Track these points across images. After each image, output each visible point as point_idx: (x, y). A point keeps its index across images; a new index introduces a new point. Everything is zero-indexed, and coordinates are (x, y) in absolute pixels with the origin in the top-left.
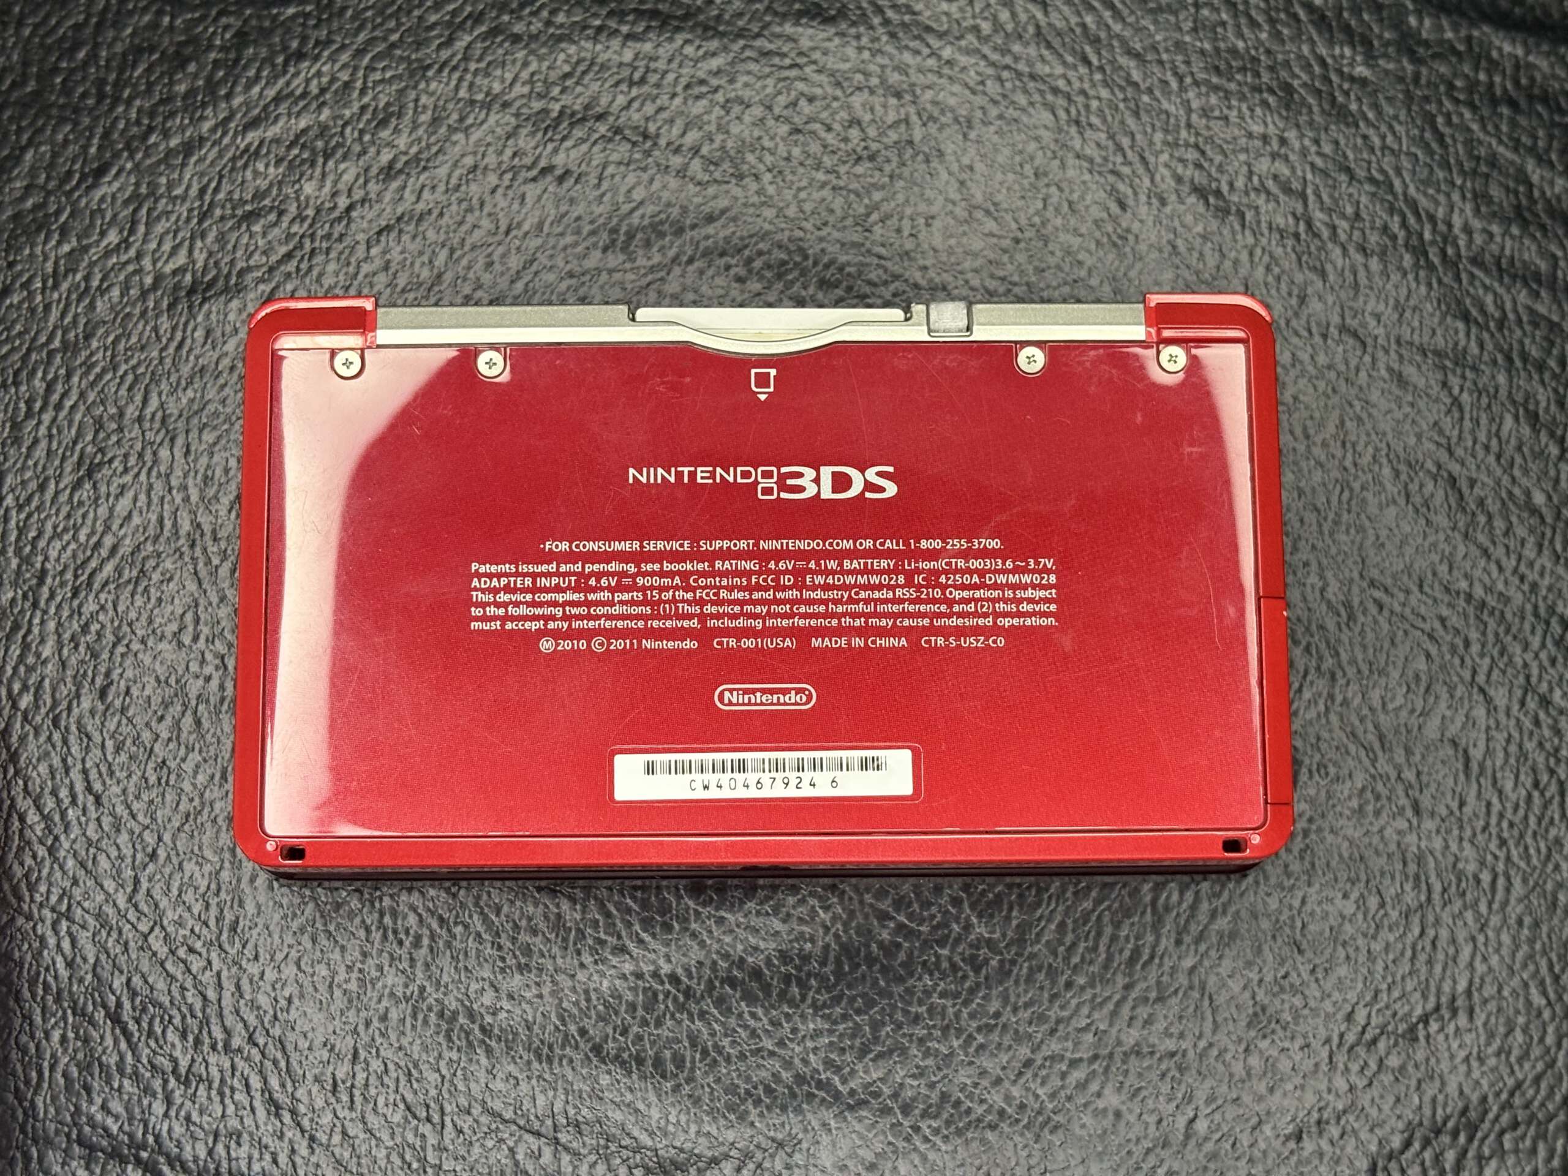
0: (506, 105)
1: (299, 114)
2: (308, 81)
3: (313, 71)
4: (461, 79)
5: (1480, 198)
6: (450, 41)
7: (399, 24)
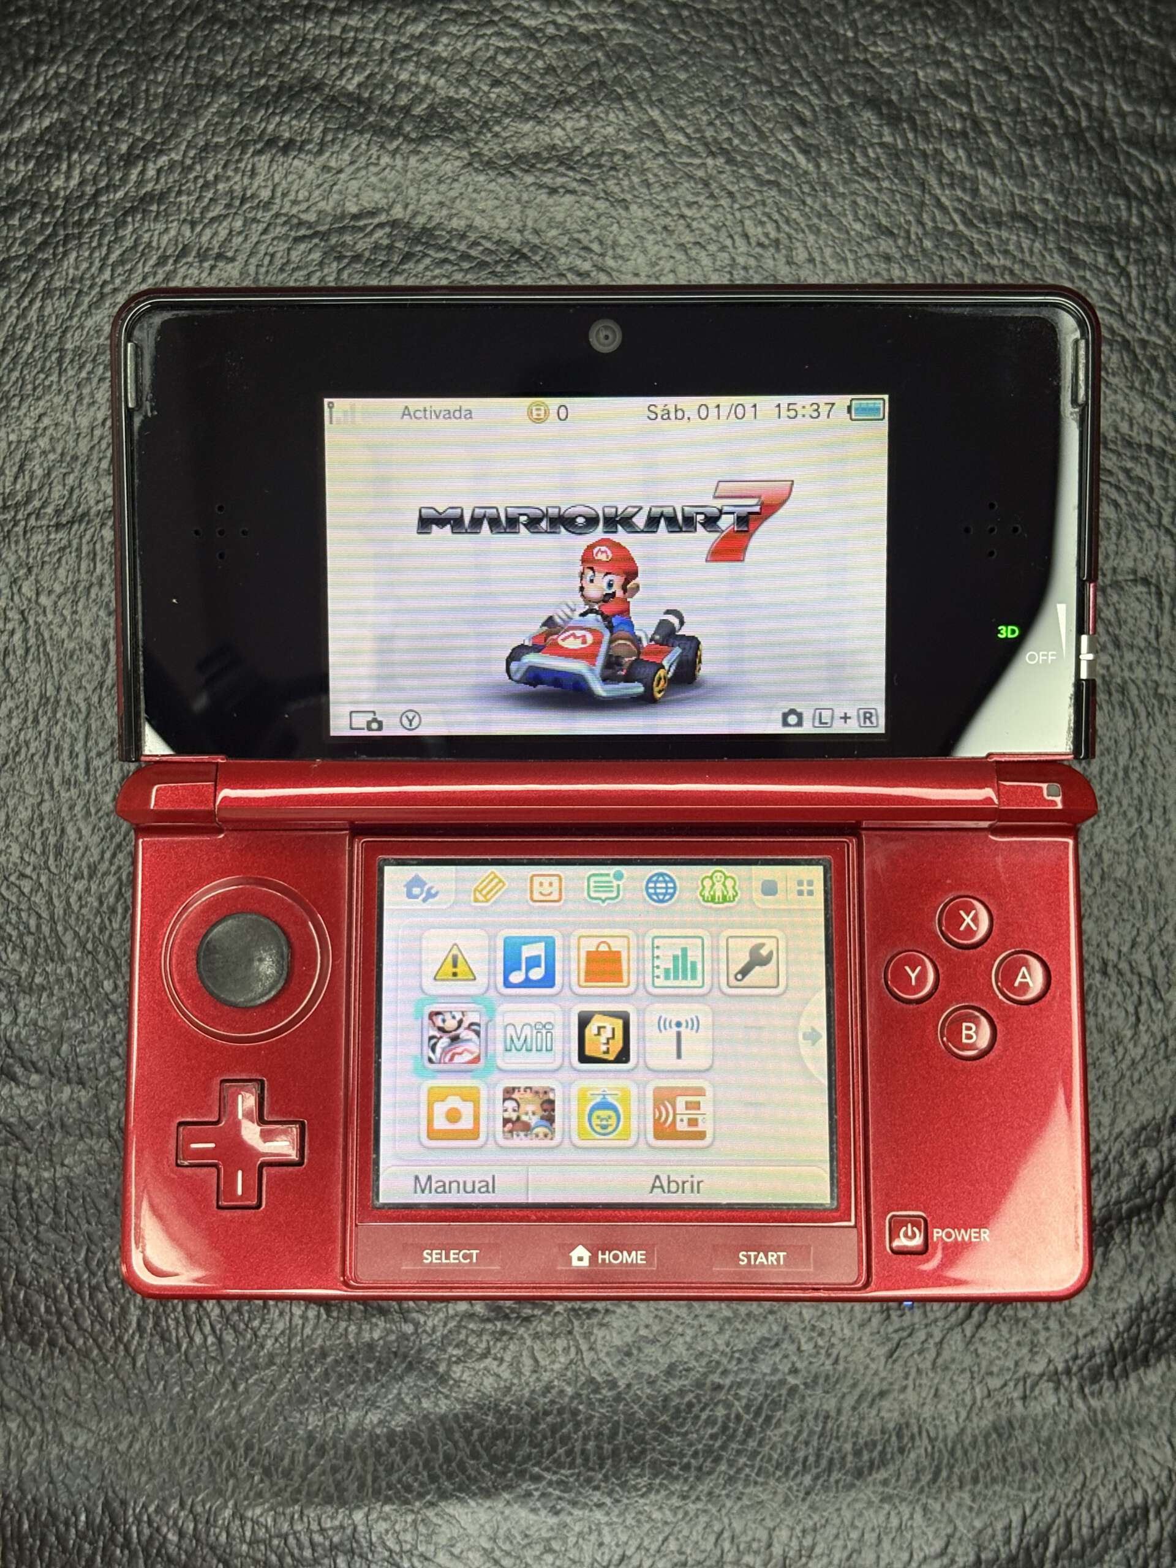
0: (229, 86)
1: (41, 114)
2: (47, 83)
3: (51, 72)
4: (186, 66)
5: (1129, 84)
6: (173, 33)
7: (125, 23)
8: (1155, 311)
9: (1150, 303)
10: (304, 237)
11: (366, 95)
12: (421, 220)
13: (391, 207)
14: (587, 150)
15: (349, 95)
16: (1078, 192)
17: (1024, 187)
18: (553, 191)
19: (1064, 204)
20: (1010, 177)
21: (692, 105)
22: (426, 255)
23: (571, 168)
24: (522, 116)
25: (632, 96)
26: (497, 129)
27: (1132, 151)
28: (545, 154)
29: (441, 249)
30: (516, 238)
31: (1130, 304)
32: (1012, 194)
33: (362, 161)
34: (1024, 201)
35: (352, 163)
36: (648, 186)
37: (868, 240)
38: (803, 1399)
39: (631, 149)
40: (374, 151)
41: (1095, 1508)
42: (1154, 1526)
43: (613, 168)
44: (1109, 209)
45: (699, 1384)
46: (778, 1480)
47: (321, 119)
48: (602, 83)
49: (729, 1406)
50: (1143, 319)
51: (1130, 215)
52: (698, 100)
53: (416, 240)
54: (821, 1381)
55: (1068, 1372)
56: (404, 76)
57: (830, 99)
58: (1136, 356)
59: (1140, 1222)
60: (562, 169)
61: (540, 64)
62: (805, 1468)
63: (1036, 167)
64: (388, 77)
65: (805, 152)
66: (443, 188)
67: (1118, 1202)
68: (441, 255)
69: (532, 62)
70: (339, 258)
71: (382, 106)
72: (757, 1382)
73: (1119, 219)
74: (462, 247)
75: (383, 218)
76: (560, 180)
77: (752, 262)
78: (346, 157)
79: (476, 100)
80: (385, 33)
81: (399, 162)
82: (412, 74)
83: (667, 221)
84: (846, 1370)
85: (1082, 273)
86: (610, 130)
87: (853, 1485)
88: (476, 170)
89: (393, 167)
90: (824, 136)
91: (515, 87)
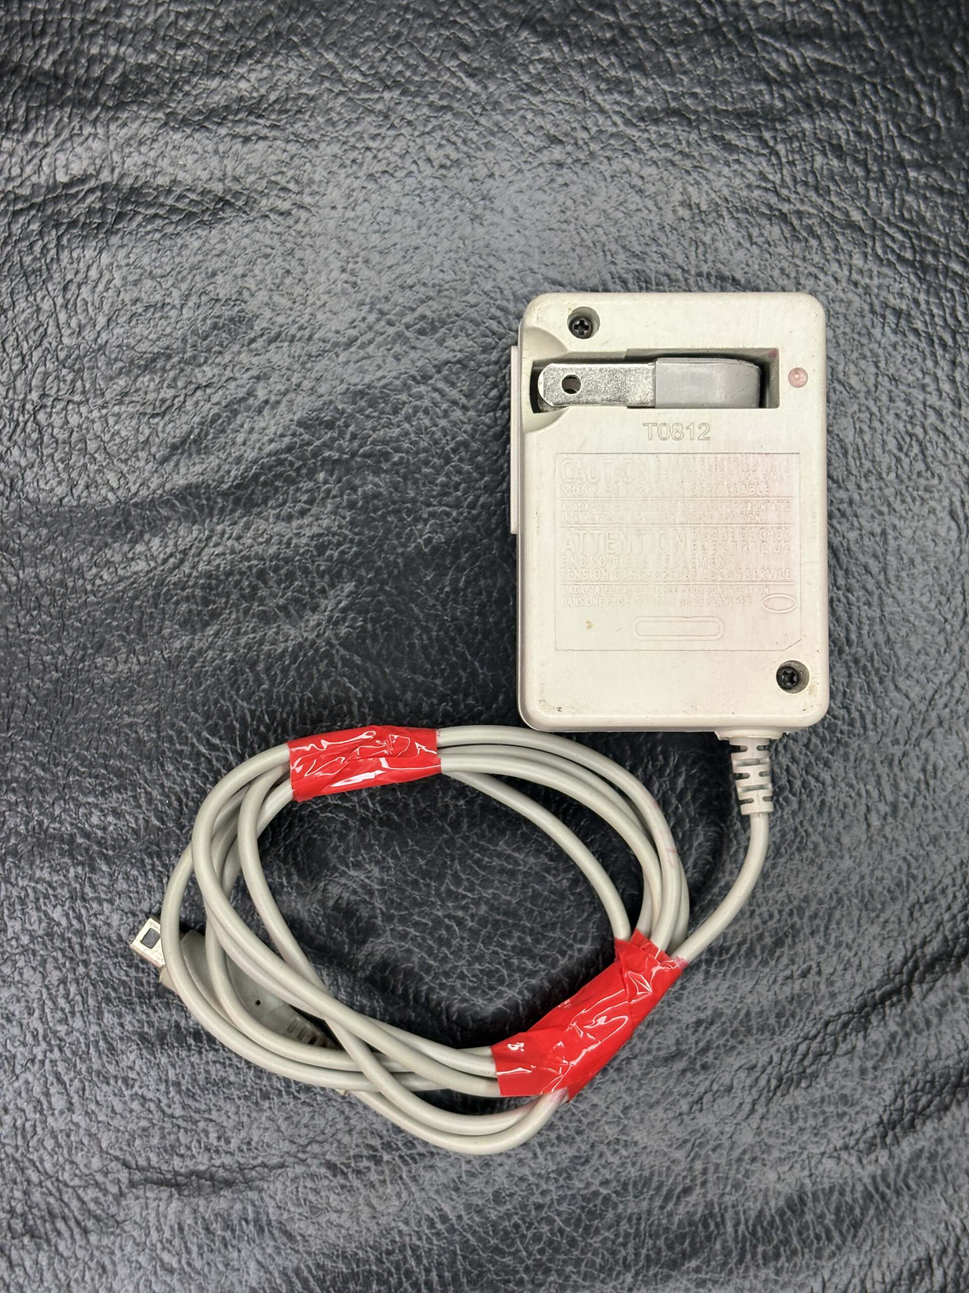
8: (806, 183)
9: (800, 176)
10: (22, 210)
11: (62, 71)
12: (128, 181)
13: (98, 172)
14: (272, 97)
15: (46, 74)
16: (725, 83)
17: (675, 85)
18: (246, 140)
19: (713, 96)
20: (660, 77)
21: (363, 44)
22: (137, 213)
23: (260, 116)
24: (209, 73)
25: (307, 42)
26: (187, 88)
27: (766, 39)
28: (235, 106)
29: (149, 205)
30: (218, 188)
31: (783, 180)
32: (665, 93)
33: (65, 134)
34: (676, 97)
35: (57, 136)
36: (334, 124)
37: (539, 150)
38: (615, 1206)
39: (312, 92)
40: (75, 123)
41: (885, 1264)
42: (938, 1274)
43: (299, 111)
44: (754, 95)
45: (524, 1207)
46: (603, 1282)
47: (23, 99)
48: (278, 34)
49: (550, 1221)
50: (796, 193)
51: (773, 98)
52: (368, 40)
53: (126, 200)
54: (630, 1187)
55: (846, 1147)
56: (94, 51)
57: (488, 24)
58: (794, 229)
59: (892, 1005)
60: (252, 118)
61: (218, 23)
62: (627, 1267)
63: (682, 65)
64: (79, 53)
65: (471, 76)
66: (143, 149)
67: (872, 990)
68: (151, 211)
69: (211, 22)
70: (57, 226)
71: (78, 80)
72: (573, 1196)
73: (763, 103)
74: (170, 201)
75: (92, 183)
76: (251, 129)
77: (438, 183)
78: (51, 130)
79: (164, 64)
80: (72, 13)
81: (101, 131)
82: (102, 47)
83: (354, 155)
84: (652, 1174)
85: (735, 157)
86: (292, 76)
87: (669, 1277)
88: (173, 128)
89: (95, 136)
90: (485, 58)
91: (199, 48)
